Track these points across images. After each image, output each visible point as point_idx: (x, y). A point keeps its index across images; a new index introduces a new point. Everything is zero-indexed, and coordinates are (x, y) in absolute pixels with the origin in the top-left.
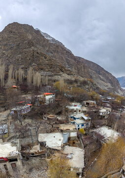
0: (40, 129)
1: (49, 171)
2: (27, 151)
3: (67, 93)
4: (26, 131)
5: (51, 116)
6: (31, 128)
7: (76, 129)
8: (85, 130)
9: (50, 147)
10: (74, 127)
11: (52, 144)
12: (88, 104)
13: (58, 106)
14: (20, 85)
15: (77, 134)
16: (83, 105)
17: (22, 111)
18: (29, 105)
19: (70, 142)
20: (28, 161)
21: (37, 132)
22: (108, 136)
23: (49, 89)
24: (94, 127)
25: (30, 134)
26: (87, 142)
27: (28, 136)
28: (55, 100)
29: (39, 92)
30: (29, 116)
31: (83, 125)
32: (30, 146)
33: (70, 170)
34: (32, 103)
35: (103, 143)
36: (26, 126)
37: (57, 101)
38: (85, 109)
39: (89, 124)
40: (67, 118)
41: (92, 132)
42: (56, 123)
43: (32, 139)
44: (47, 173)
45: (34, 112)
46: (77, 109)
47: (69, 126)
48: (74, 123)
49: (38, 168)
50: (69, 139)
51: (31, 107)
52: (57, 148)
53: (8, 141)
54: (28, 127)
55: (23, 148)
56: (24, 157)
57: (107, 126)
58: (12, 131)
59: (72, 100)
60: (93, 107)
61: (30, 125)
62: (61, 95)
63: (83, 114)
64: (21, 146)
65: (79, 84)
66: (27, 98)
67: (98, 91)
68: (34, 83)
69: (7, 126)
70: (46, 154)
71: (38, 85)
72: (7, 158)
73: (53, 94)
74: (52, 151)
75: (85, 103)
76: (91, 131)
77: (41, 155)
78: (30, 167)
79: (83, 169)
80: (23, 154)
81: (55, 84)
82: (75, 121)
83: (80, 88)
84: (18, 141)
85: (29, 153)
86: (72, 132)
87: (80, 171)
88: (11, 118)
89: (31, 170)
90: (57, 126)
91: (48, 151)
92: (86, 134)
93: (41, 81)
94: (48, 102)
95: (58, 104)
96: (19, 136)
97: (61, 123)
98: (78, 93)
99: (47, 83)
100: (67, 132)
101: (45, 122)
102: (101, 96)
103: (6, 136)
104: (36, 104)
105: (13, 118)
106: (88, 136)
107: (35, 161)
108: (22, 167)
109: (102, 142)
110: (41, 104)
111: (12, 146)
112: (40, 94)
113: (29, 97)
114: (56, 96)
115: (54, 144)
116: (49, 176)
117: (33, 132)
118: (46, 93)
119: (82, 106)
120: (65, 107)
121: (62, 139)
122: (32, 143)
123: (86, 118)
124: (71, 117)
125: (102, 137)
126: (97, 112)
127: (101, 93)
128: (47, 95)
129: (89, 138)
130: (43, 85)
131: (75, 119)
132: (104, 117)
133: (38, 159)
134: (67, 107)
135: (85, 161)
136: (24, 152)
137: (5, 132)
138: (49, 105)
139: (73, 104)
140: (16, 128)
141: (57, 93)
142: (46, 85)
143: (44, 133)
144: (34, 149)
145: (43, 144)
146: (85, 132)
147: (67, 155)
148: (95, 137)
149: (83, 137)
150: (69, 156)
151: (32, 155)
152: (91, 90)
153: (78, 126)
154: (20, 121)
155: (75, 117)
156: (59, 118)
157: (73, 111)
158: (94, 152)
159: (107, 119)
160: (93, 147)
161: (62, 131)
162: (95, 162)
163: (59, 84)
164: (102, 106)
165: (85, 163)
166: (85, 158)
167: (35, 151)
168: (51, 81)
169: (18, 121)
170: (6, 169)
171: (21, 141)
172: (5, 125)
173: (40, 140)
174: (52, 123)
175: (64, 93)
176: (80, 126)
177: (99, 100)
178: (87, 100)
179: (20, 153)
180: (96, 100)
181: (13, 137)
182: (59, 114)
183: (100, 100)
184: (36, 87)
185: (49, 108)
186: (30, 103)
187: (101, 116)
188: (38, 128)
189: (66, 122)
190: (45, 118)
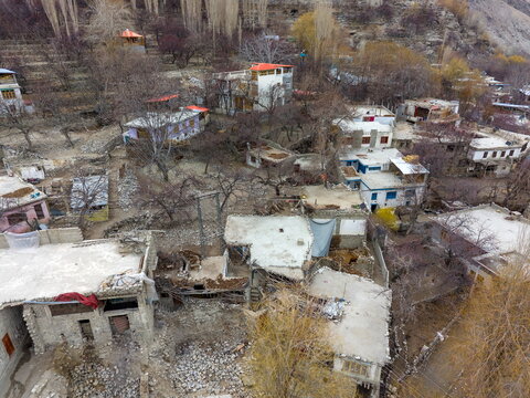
0: (232, 197)
1: (248, 359)
2: (181, 275)
3: (342, 65)
4: (184, 204)
5: (273, 154)
6: (200, 194)
7: (363, 206)
8: (399, 213)
9: (262, 265)
10: (355, 199)
11: (271, 255)
12: (421, 112)
13: (303, 117)
14: (156, 30)
15: (368, 226)
16: (401, 118)
17: (170, 129)
18: (196, 111)
19: (337, 254)
20: (176, 313)
21: (221, 210)
22: (505, 248)
23: (272, 48)
24: (437, 205)
25: (195, 214)
26: (403, 261)
27: (189, 223)
28: (294, 95)
29: (235, 59)
30: (196, 152)
31: (391, 195)
32: (192, 257)
33: (330, 364)
34: (206, 104)
35: (478, 272)
36: (184, 185)
37: (299, 98)
38: (406, 132)
39: (419, 192)
40: (333, 164)
41: (428, 226)
42: (290, 181)
43: (203, 234)
44: (243, 369)
45: (214, 138)
46: (374, 132)
47: (337, 194)
48: (357, 184)
49: (211, 345)
50: (335, 242)
51: (202, 116)
52: (287, 273)
53: (107, 234)
54: (192, 191)
55: (164, 262)
56: (164, 295)
57: (504, 204)
58: (125, 200)
59: (360, 95)
60: (442, 125)
61: (197, 183)
62: (316, 73)
63: (395, 151)
64: (159, 254)
65: (396, 25)
66: (187, 84)
67: (480, 58)
68: (214, 21)
69: (104, 182)
70: (247, 291)
71: (229, 31)
72: (94, 296)
73: (287, 70)
74: (272, 280)
75: (412, 110)
76: (423, 219)
77: (227, 294)
78: (181, 335)
79: (386, 370)
80: (160, 285)
81: (294, 24)
82: (361, 176)
83: (398, 44)
84: (148, 236)
85: (185, 283)
86: (349, 216)
87: (374, 376)
88: (123, 154)
89: (182, 348)
90: (295, 191)
91: (255, 283)
92: (401, 232)
93: (241, 14)
94: (265, 102)
95: (304, 112)
96: (155, 218)
97: (311, 183)
98: (387, 68)
99: (263, 23)
100: (328, 215)
101: (252, 177)
102: (491, 80)
103: (99, 216)
104: (222, 109)
105: (131, 155)
106: (409, 239)
107: (204, 315)
108: (150, 332)
109: (470, 267)
110: (239, 108)
111: (124, 254)
112: (236, 68)
113: (194, 78)
114: (297, 79)
115: (279, 256)
116: (248, 381)
117: (208, 207)
118: (260, 66)
119: (398, 120)
120: (329, 123)
121: (308, 239)
122: (203, 246)
123: (406, 168)
124: (349, 163)
125: (473, 249)
126: (460, 148)
127: (498, 67)
128: (263, 72)
129: (413, 247)
130: (247, 30)
131: (362, 168)
132: (491, 168)
133: (215, 308)
134: (335, 122)
135: (392, 337)
136: (167, 276)
137: (97, 203)
138: (271, 111)
139: (362, 111)
140: (142, 191)
141: (303, 63)
142: (258, 31)
143: (245, 213)
144: (206, 269)
145: (238, 255)
146: (396, 224)
147: (322, 301)
148: (439, 245)
149: (388, 241)
150: (331, 309)
151: (194, 292)
152: (448, 51)
153: (374, 196)
154: (162, 168)
155: (364, 162)
156: (304, 163)
157: (357, 139)
158: (434, 302)
159: (506, 177)
160: (428, 283)
161: (310, 211)
162: (438, 345)
163: (312, 23)
164: (487, 122)
165: (393, 346)
166: (391, 324)
167: (208, 276)
168: (278, 13)
169: (154, 168)
170: (88, 335)
171: (158, 238)
172: (96, 179)
173: (230, 237)
174: (277, 181)
175: (329, 66)
176: (381, 197)
177: (480, 99)
178: (420, 97)
179: (151, 281)
180: (464, 96)
181: (130, 223)
182: (306, 147)
183: (484, 99)
184: (222, 37)
185: (270, 124)
186: (200, 101)
187: (478, 164)
188: (227, 196)
189: (329, 178)
190: (253, 160)
